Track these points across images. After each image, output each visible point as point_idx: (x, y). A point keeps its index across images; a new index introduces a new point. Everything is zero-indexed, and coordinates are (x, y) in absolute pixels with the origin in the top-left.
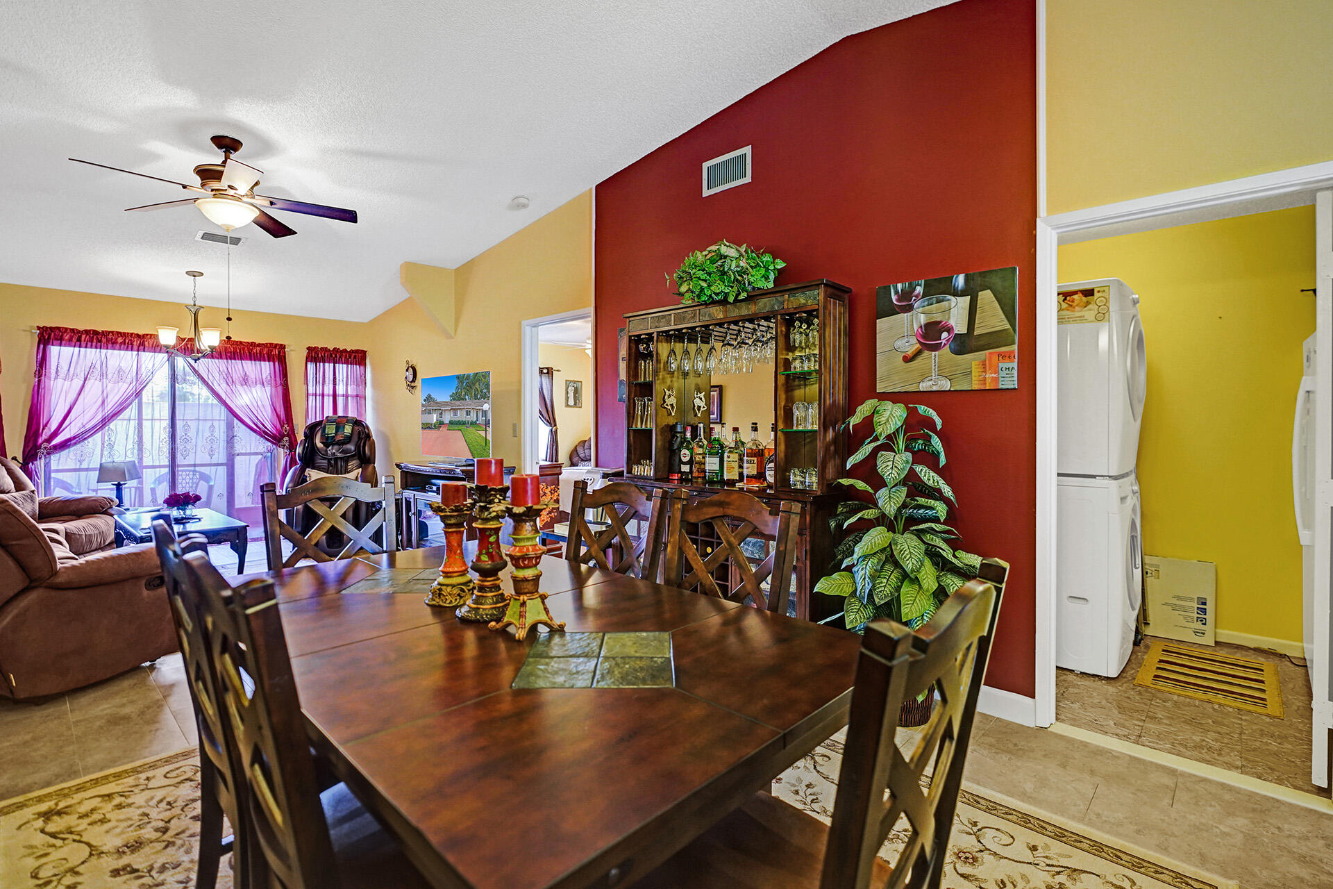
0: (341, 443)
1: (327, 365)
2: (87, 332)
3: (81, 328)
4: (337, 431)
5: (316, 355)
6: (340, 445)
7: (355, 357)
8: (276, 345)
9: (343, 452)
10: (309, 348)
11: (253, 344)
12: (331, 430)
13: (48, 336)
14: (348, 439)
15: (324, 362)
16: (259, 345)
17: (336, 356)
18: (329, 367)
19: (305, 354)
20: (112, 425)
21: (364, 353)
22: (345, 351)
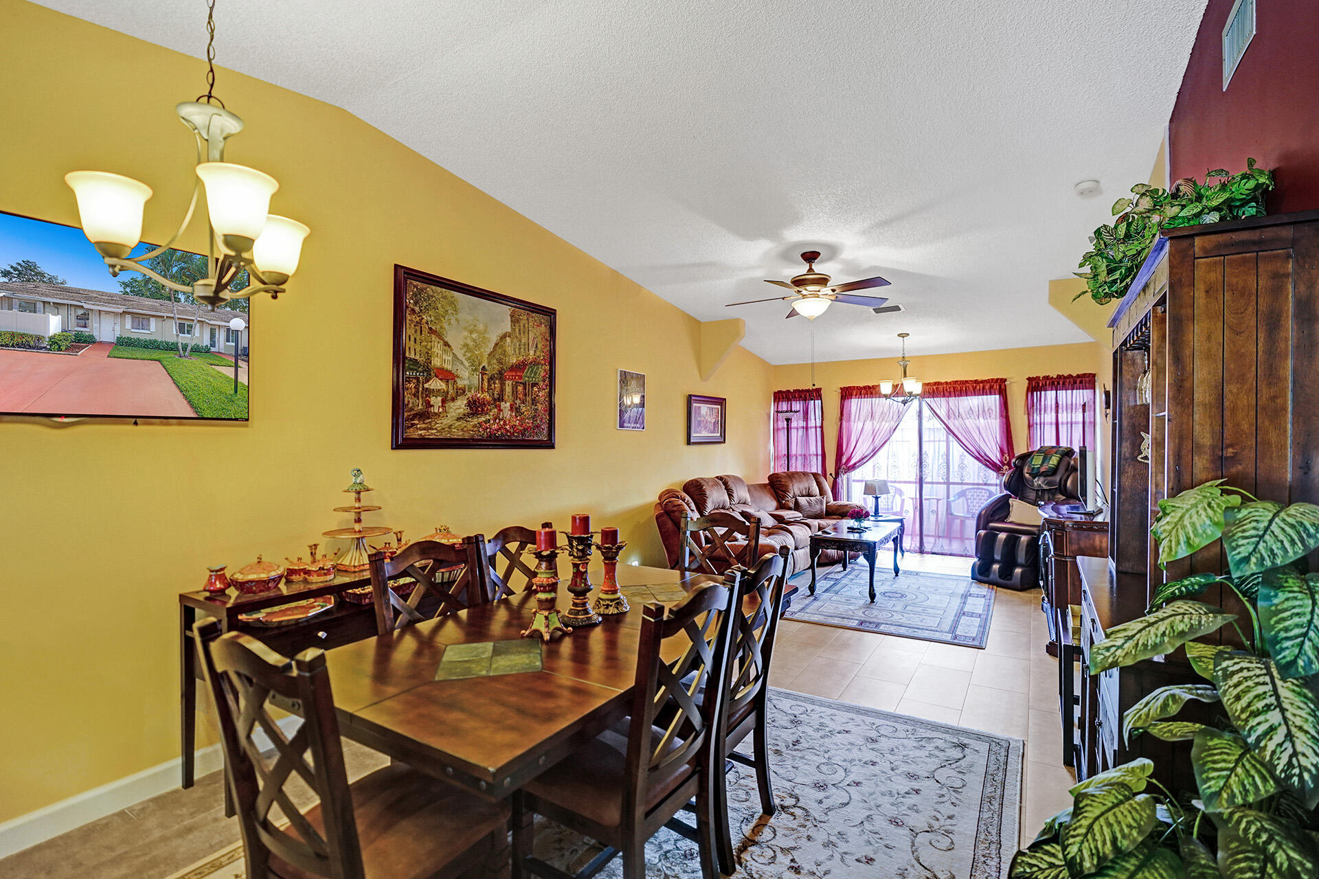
0: (1045, 474)
1: (1049, 393)
2: (865, 387)
3: (861, 385)
4: (1043, 463)
5: (1036, 385)
6: (1045, 476)
7: (1081, 382)
8: (998, 379)
9: (1048, 484)
10: (1029, 379)
11: (976, 381)
12: (1037, 461)
13: (847, 393)
14: (1054, 471)
15: (1045, 390)
16: (982, 382)
17: (1058, 383)
18: (1051, 394)
19: (1026, 385)
20: (879, 453)
21: (1094, 375)
22: (1070, 376)
